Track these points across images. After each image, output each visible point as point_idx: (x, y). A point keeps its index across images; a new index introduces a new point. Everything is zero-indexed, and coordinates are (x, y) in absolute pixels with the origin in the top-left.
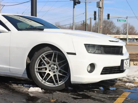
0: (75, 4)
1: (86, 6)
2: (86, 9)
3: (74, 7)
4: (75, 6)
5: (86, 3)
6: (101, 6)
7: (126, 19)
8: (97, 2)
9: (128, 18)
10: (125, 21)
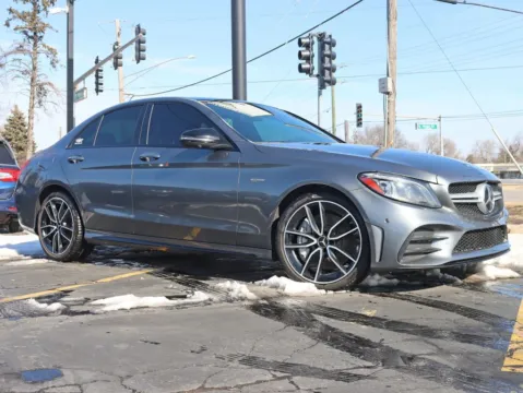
0: (322, 86)
3: (320, 94)
4: (323, 91)
6: (390, 89)
7: (438, 124)
8: (380, 80)
9: (442, 119)
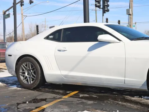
0: (104, 12)
1: (96, 14)
2: (96, 16)
3: (103, 15)
5: (96, 11)
9: (136, 23)
10: (134, 26)
